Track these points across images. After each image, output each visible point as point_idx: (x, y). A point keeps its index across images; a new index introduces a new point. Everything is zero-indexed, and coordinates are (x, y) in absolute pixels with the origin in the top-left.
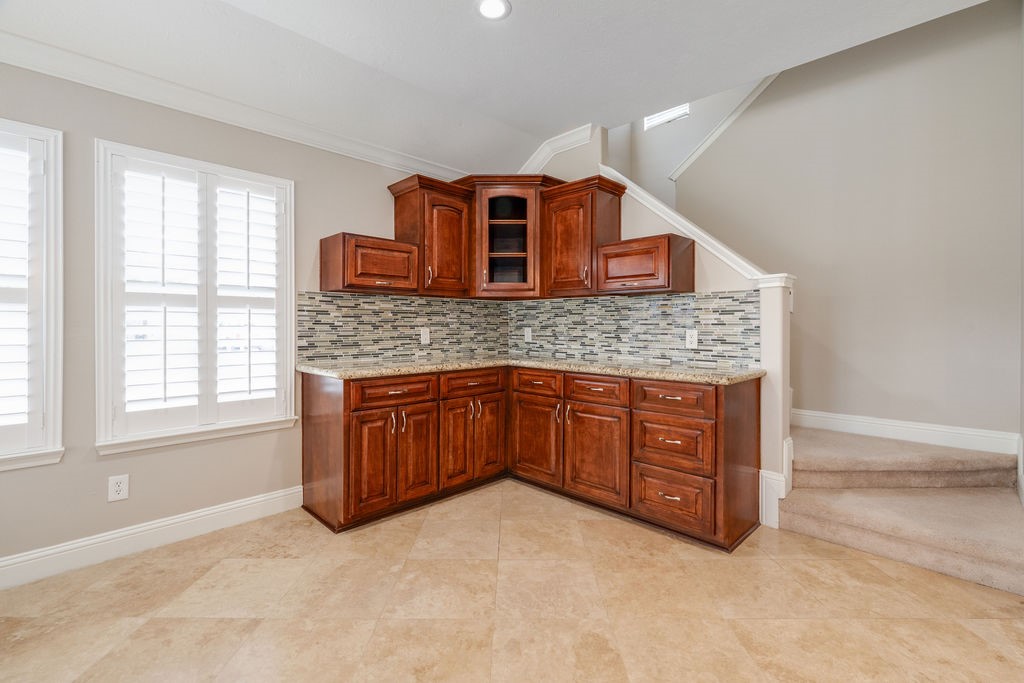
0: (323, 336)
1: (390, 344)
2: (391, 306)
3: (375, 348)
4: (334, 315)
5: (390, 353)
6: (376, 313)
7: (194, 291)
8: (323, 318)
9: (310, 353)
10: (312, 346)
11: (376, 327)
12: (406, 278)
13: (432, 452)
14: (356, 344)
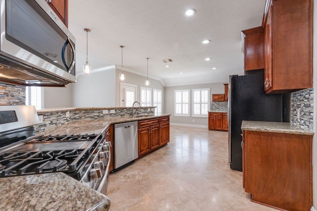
0: (214, 107)
1: (224, 109)
2: (225, 103)
3: (222, 109)
4: (215, 105)
5: (224, 110)
6: (222, 104)
7: (199, 102)
8: (214, 105)
9: (212, 109)
10: (212, 108)
11: (222, 106)
12: (222, 99)
13: (221, 124)
14: (219, 109)
